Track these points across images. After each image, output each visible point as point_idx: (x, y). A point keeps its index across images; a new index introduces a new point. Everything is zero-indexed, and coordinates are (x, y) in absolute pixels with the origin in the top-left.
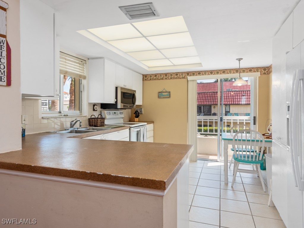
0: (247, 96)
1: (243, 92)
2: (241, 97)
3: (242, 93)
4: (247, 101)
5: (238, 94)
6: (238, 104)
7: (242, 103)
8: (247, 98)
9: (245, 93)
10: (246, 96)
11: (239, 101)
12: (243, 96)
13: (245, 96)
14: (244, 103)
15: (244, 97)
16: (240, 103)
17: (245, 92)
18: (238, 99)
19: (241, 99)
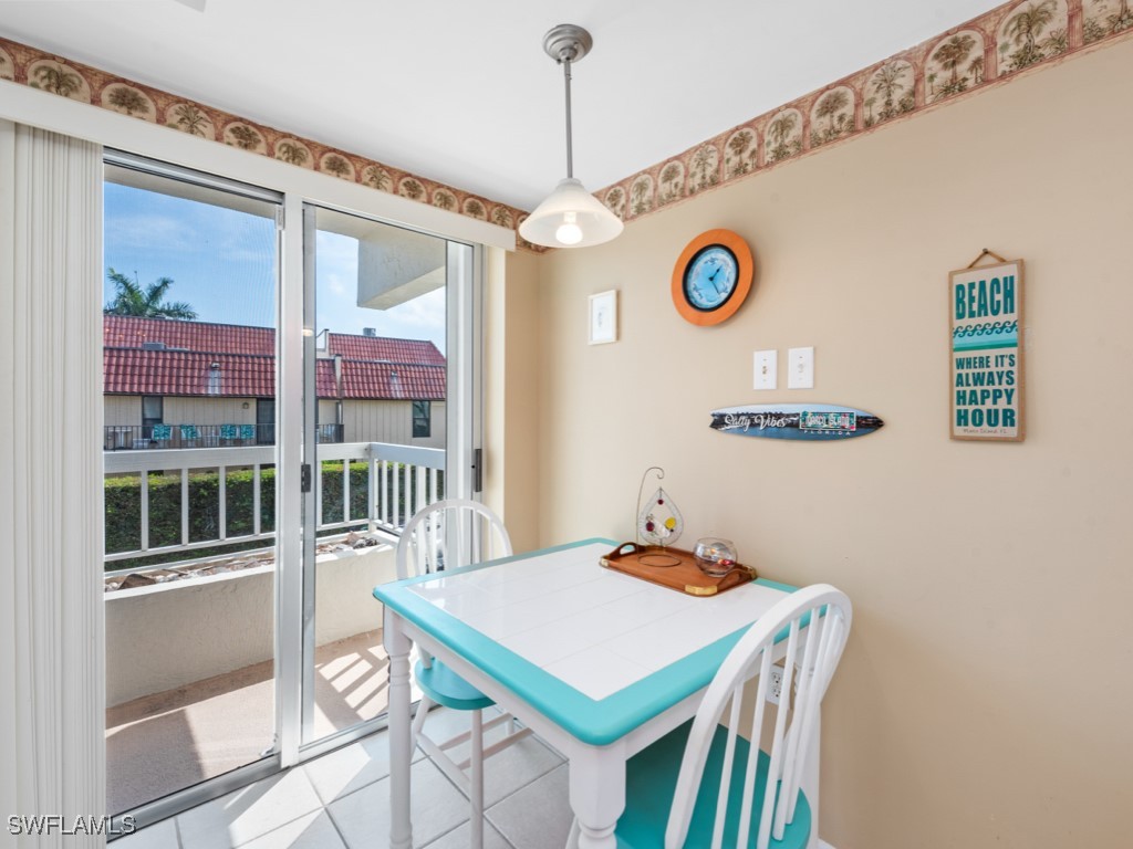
0: (227, 370)
1: (210, 358)
2: (206, 373)
3: (207, 361)
4: (227, 387)
5: (194, 361)
6: (193, 396)
7: (210, 392)
8: (227, 379)
9: (220, 362)
10: (224, 372)
11: (199, 386)
12: (213, 369)
13: (220, 370)
14: (217, 392)
15: (217, 374)
16: (203, 392)
17: (217, 359)
18: (196, 380)
19: (207, 378)
